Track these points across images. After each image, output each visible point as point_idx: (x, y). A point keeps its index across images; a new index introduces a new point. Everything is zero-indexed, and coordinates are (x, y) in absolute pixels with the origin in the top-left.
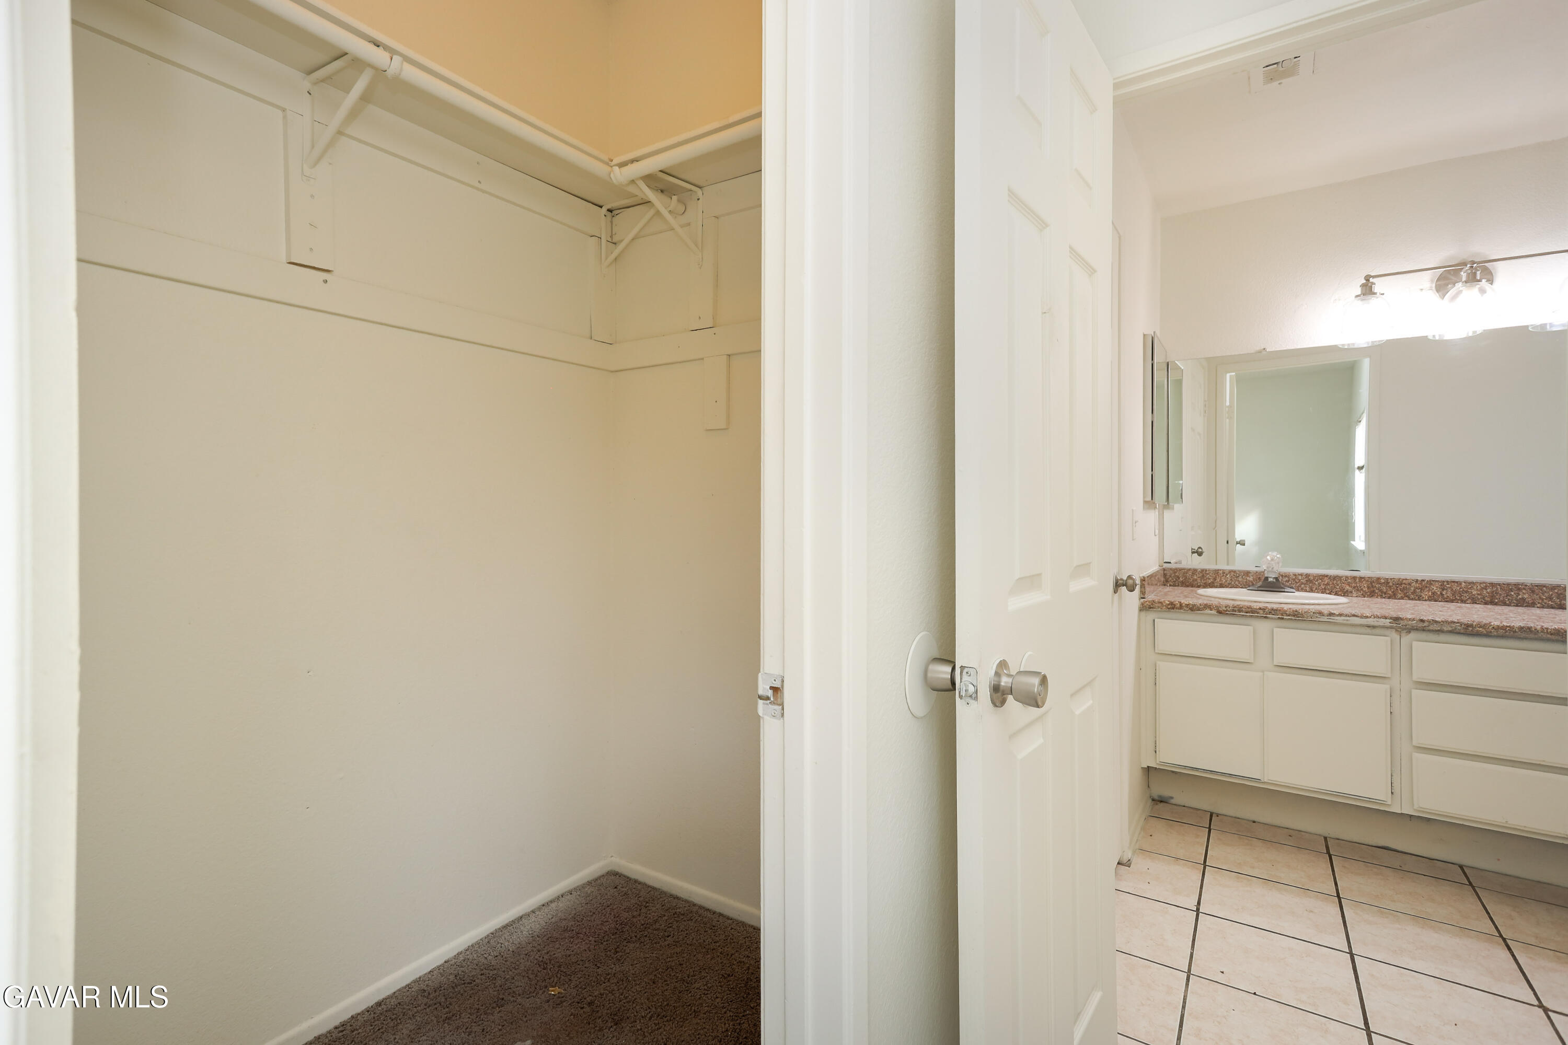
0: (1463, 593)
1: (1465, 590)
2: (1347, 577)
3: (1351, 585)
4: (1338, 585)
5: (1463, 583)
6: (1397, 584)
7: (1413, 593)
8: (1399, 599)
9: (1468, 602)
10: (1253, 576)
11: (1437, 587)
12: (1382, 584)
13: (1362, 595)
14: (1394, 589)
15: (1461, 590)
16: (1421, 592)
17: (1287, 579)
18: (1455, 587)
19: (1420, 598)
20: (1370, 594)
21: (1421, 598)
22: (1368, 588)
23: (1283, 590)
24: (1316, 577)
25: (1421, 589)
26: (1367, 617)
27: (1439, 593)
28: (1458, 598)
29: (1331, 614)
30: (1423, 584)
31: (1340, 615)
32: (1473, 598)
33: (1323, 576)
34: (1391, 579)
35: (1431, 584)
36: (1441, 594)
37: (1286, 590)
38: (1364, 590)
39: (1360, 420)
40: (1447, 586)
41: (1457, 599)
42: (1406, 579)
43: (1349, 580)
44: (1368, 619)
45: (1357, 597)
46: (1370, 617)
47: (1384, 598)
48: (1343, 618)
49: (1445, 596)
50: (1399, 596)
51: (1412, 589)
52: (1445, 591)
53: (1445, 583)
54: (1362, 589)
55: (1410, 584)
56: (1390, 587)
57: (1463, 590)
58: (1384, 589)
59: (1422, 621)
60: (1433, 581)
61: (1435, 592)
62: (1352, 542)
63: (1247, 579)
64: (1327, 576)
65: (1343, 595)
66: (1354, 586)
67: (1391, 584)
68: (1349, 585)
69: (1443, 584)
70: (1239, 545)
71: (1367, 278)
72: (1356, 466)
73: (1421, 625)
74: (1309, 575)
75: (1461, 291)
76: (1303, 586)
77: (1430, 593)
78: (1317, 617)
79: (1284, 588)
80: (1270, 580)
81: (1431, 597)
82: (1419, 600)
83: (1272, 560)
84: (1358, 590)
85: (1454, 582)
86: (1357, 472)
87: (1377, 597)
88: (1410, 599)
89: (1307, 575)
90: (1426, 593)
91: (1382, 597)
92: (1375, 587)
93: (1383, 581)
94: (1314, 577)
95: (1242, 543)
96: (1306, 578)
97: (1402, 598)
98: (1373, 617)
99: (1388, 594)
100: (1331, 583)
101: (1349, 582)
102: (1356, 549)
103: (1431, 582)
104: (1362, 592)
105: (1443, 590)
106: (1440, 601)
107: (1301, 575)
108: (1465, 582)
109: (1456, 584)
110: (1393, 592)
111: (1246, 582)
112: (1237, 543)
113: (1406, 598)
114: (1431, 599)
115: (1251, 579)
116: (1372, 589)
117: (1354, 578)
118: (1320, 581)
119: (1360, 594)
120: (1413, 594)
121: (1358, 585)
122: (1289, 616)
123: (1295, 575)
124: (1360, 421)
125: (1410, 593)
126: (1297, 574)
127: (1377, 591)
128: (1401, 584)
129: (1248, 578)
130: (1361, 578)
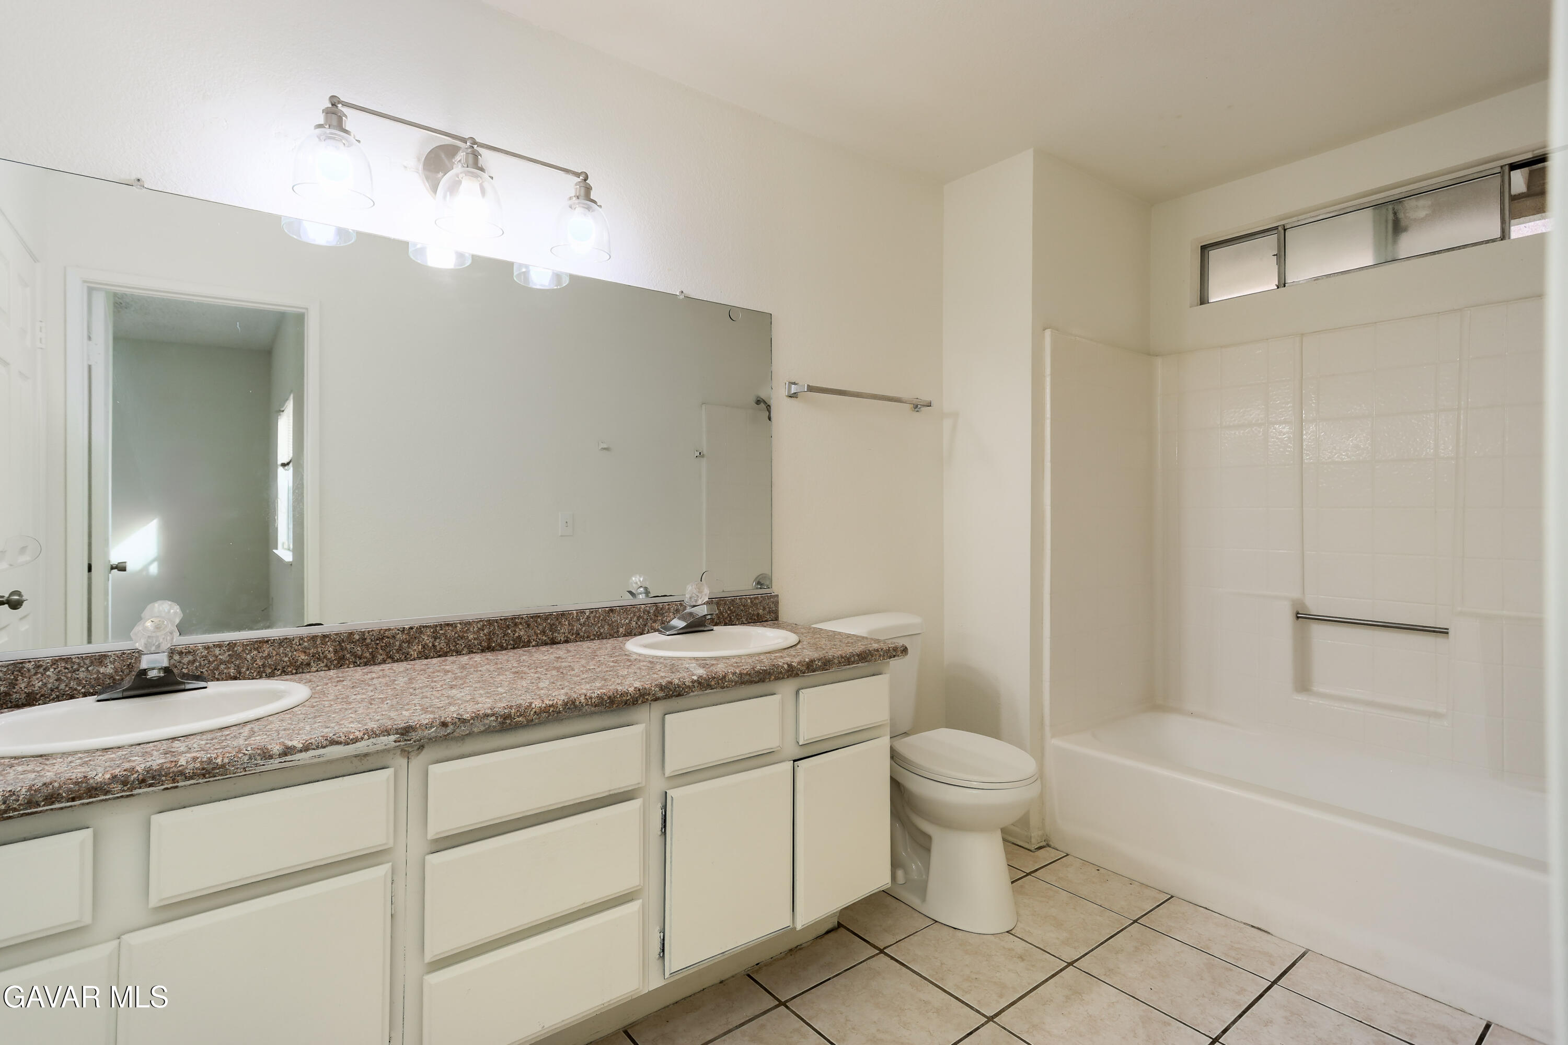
0: (458, 640)
1: (461, 634)
2: (301, 639)
3: (308, 651)
4: (286, 655)
5: (459, 625)
6: (377, 639)
7: (398, 651)
8: (380, 663)
9: (464, 652)
10: (113, 663)
11: (428, 636)
12: (355, 642)
13: (326, 666)
14: (373, 648)
15: (456, 635)
16: (409, 647)
17: (190, 658)
18: (451, 633)
19: (407, 658)
20: (339, 663)
21: (408, 656)
22: (336, 652)
23: (182, 687)
24: (247, 645)
25: (409, 642)
26: (356, 740)
27: (430, 645)
28: (453, 648)
29: (288, 751)
30: (412, 633)
31: (306, 748)
32: (470, 646)
33: (260, 642)
34: (369, 632)
35: (421, 632)
36: (433, 645)
37: (188, 687)
38: (329, 656)
39: (283, 409)
40: (441, 632)
41: (451, 650)
42: (390, 630)
43: (306, 644)
44: (358, 744)
45: (317, 671)
46: (362, 738)
47: (359, 666)
48: (311, 753)
49: (438, 648)
50: (380, 658)
51: (397, 643)
52: (438, 640)
53: (438, 628)
54: (325, 657)
55: (394, 637)
56: (367, 645)
57: (459, 636)
58: (358, 650)
59: (444, 724)
60: (424, 627)
61: (426, 644)
62: (274, 551)
63: (98, 672)
64: (267, 641)
65: (294, 671)
66: (313, 653)
67: (368, 641)
68: (305, 652)
69: (437, 630)
70: (115, 571)
71: (335, 101)
72: (280, 462)
73: (443, 732)
74: (235, 644)
75: (460, 182)
76: (222, 667)
77: (420, 647)
78: (256, 765)
79: (184, 683)
80: (152, 674)
81: (420, 652)
82: (406, 659)
83: (158, 628)
84: (319, 659)
85: (448, 625)
86: (280, 469)
87: (348, 667)
88: (394, 661)
89: (231, 645)
90: (415, 648)
91: (356, 665)
92: (346, 648)
93: (357, 637)
94: (244, 646)
95: (121, 568)
96: (229, 650)
97: (384, 662)
98: (366, 737)
99: (365, 657)
100: (274, 653)
101: (305, 648)
102: (280, 560)
103: (421, 629)
104: (325, 660)
105: (436, 638)
106: (432, 658)
107: (220, 646)
108: (460, 624)
109: (450, 628)
110: (371, 654)
111: (98, 678)
112: (112, 568)
113: (389, 660)
114: (423, 655)
115: (109, 670)
116: (341, 654)
117: (313, 638)
118: (255, 652)
119: (322, 665)
120: (398, 653)
121: (319, 650)
122: (191, 778)
123: (207, 648)
124: (283, 411)
125: (395, 651)
126: (211, 645)
127: (348, 656)
128: (383, 639)
129: (102, 670)
130: (324, 636)
